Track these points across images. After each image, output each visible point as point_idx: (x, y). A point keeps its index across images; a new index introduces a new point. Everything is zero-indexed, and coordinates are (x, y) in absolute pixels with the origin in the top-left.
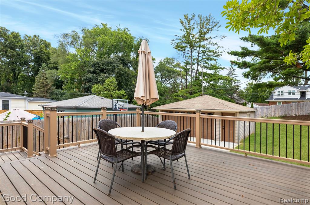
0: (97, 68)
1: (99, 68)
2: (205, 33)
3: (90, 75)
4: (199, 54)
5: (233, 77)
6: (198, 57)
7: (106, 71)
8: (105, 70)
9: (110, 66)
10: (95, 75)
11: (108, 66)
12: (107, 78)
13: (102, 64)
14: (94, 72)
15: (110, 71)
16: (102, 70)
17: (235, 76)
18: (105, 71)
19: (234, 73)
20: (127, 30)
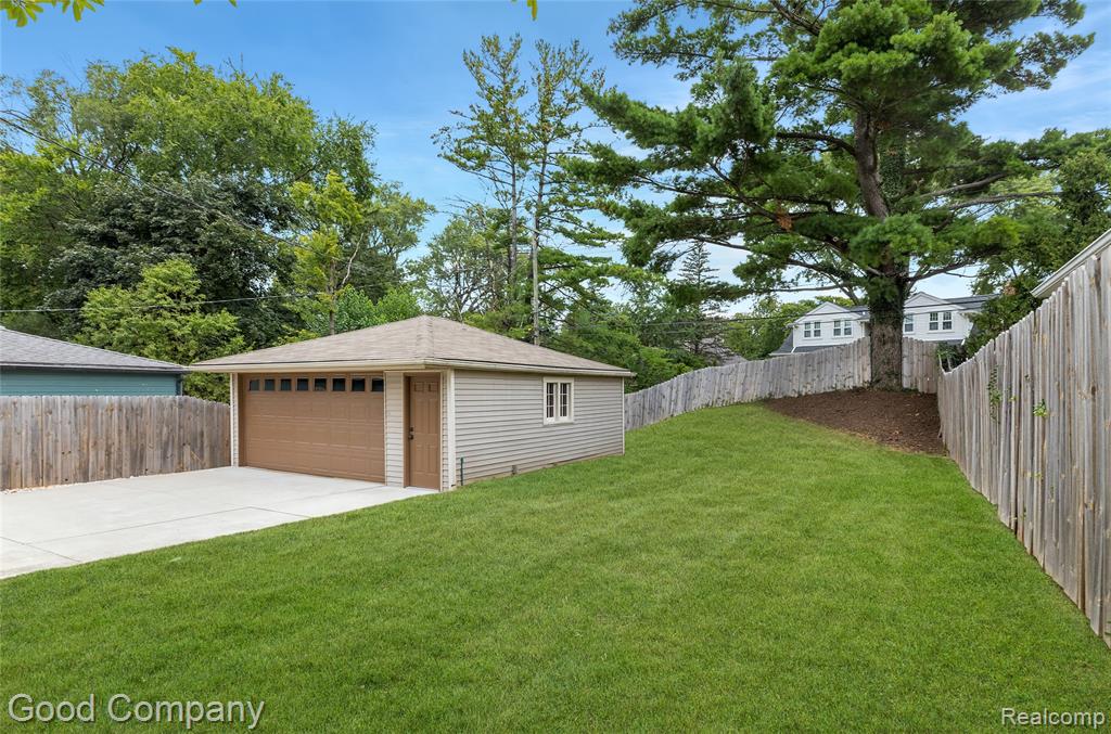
0: (121, 221)
1: (130, 224)
2: (563, 113)
3: (83, 251)
4: (541, 184)
5: (702, 278)
6: (541, 196)
7: (162, 237)
8: (155, 229)
9: (180, 214)
10: (105, 249)
11: (170, 216)
12: (157, 260)
13: (144, 204)
14: (107, 239)
15: (176, 235)
16: (143, 233)
17: (708, 274)
18: (155, 235)
19: (705, 266)
20: (280, 83)
